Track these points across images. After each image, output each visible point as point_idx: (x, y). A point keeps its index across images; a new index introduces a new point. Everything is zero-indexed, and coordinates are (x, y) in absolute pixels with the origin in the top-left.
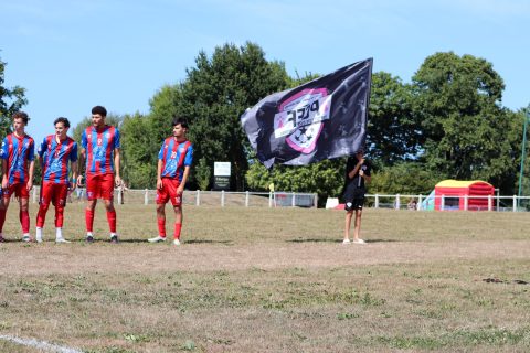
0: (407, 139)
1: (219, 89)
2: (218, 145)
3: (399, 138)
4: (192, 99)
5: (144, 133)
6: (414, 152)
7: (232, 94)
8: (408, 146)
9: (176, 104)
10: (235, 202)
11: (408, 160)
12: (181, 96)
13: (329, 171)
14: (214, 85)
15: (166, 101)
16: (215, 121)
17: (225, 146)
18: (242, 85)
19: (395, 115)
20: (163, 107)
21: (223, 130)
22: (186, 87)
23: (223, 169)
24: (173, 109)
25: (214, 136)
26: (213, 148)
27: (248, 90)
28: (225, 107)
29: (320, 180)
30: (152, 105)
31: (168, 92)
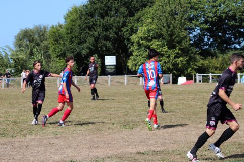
0: (234, 34)
1: (108, 7)
2: (109, 44)
3: (229, 34)
4: (92, 15)
5: (61, 37)
6: (239, 43)
7: (117, 10)
8: (235, 39)
9: (81, 18)
10: (119, 82)
11: (236, 48)
12: (84, 12)
13: (181, 58)
14: (105, 5)
15: (75, 16)
16: (107, 28)
17: (113, 44)
18: (123, 4)
19: (225, 19)
20: (72, 21)
21: (112, 34)
22: (87, 7)
23: (110, 60)
24: (79, 22)
25: (106, 38)
26: (106, 47)
27: (127, 7)
28: (113, 19)
29: (175, 65)
30: (65, 19)
31: (75, 10)
